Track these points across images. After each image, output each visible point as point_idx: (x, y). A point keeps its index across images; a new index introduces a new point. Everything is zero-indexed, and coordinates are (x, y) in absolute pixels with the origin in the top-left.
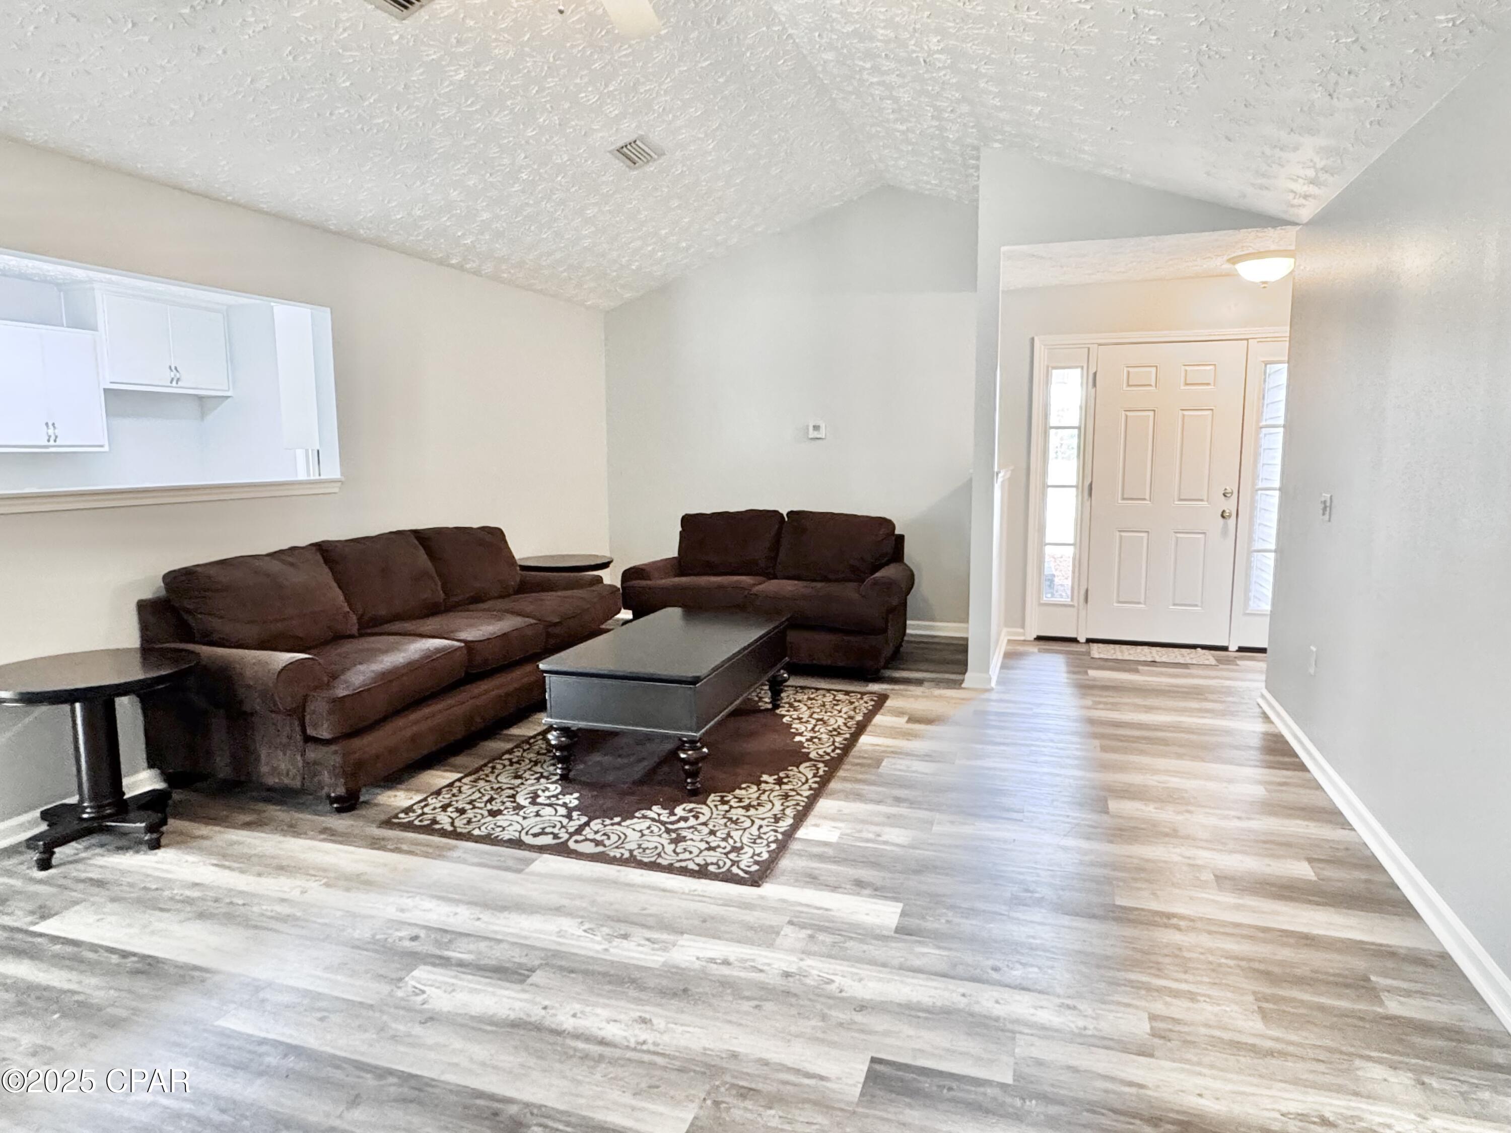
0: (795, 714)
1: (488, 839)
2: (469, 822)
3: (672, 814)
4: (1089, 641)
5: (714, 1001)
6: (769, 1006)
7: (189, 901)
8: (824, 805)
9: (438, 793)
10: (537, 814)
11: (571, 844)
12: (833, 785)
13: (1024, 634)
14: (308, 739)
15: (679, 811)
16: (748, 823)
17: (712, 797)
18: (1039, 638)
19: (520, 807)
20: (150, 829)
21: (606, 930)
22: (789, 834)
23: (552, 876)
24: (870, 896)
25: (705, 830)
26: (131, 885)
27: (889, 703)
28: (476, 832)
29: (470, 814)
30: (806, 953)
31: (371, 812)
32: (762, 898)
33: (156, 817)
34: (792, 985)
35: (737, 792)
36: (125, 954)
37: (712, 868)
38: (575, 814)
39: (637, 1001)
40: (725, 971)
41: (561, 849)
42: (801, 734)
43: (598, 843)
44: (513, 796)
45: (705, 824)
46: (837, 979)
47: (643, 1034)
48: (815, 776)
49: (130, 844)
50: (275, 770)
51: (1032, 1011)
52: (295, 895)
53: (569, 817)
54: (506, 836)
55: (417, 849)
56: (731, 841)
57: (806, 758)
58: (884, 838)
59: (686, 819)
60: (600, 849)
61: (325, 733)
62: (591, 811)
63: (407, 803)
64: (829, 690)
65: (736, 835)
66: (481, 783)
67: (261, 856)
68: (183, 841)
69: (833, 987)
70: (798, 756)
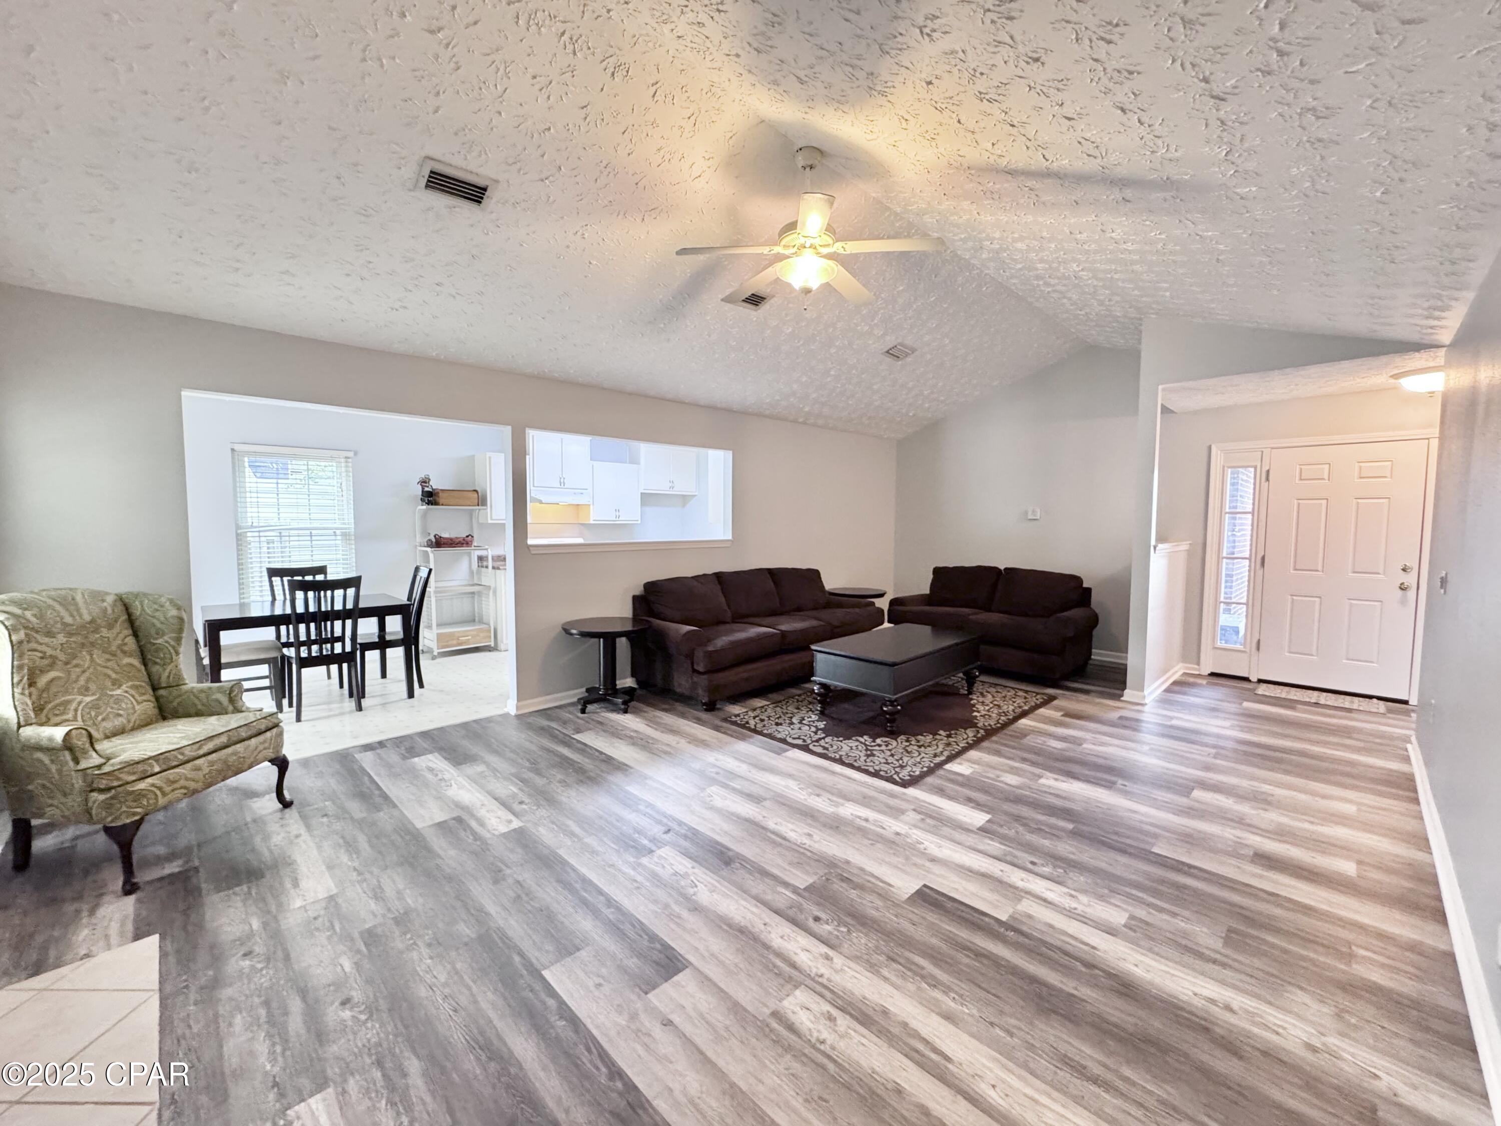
0: (981, 699)
1: (771, 736)
2: (764, 726)
3: (874, 741)
4: (1260, 681)
5: (851, 836)
6: (879, 845)
7: (631, 737)
8: (973, 754)
9: (754, 710)
10: (800, 729)
11: (811, 747)
12: (985, 744)
13: (1199, 670)
14: (695, 671)
15: (878, 741)
16: (917, 754)
17: (902, 737)
18: (1213, 674)
19: (792, 723)
20: (625, 703)
21: (810, 790)
22: (940, 765)
23: (793, 759)
24: (973, 808)
25: (889, 753)
26: (612, 726)
27: (1055, 702)
28: (765, 732)
29: (765, 723)
30: (915, 826)
31: (721, 714)
32: (904, 794)
33: (627, 698)
34: (897, 839)
35: (920, 737)
36: (601, 753)
37: (882, 773)
38: (819, 732)
39: (810, 825)
40: (864, 824)
41: (805, 748)
42: (978, 712)
43: (825, 748)
44: (791, 718)
45: (890, 750)
46: (926, 843)
47: (807, 841)
48: (974, 736)
49: (616, 710)
50: (680, 685)
51: (1044, 890)
52: (674, 744)
53: (816, 733)
54: (779, 736)
55: (735, 734)
56: (901, 762)
57: (975, 725)
58: (1002, 779)
59: (879, 745)
60: (825, 751)
61: (700, 668)
62: (827, 732)
63: (737, 712)
64: (1013, 688)
65: (905, 759)
66: (778, 709)
67: (666, 724)
68: (637, 712)
69: (922, 846)
70: (970, 723)
